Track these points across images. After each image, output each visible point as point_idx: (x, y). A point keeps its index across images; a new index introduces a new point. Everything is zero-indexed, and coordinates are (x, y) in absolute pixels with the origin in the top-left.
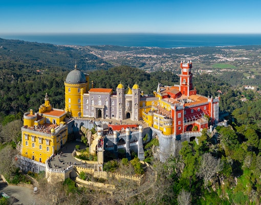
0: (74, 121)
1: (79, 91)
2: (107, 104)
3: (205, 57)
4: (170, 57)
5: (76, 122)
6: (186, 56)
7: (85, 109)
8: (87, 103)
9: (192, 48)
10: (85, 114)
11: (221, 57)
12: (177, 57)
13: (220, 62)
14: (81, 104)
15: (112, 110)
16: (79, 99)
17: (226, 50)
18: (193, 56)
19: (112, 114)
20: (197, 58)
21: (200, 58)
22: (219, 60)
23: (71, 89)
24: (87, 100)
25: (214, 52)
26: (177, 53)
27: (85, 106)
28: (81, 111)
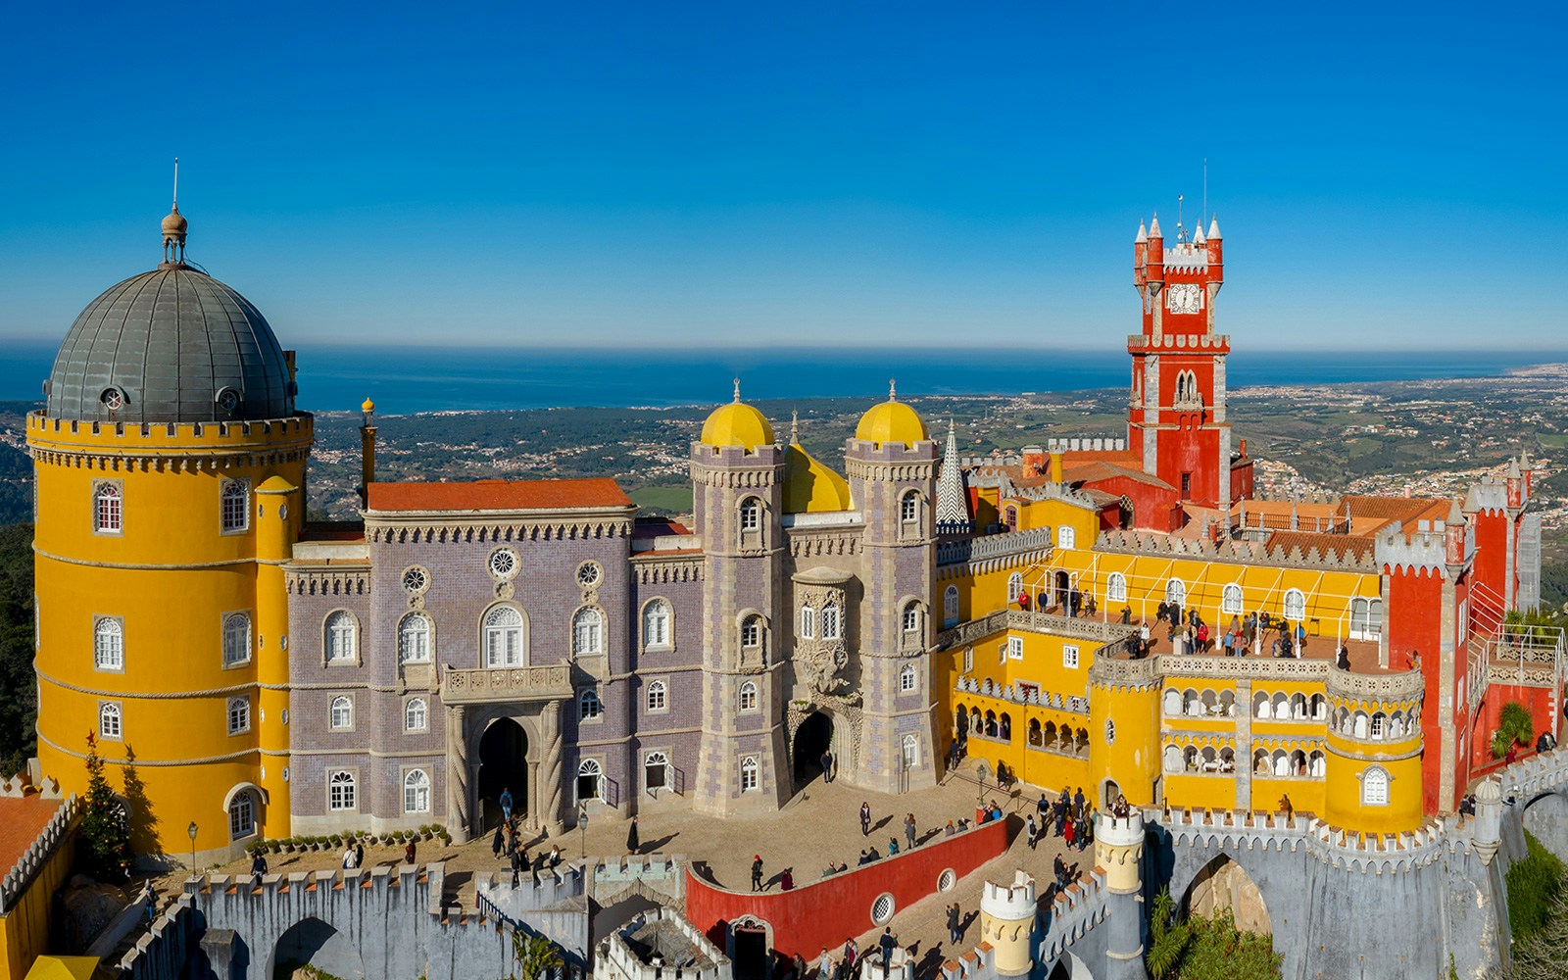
0: (192, 923)
1: (233, 513)
2: (596, 642)
3: (587, 457)
4: (408, 459)
5: (221, 918)
6: (489, 452)
7: (316, 729)
8: (346, 654)
9: (517, 415)
10: (312, 807)
11: (663, 457)
12: (447, 458)
13: (661, 481)
14: (266, 678)
15: (646, 711)
16: (243, 613)
17: (682, 424)
18: (520, 450)
19: (645, 757)
20: (547, 459)
21: (559, 462)
22: (657, 471)
23: (132, 487)
24: (347, 629)
25: (625, 433)
26: (442, 436)
27: (316, 699)
28: (266, 774)
